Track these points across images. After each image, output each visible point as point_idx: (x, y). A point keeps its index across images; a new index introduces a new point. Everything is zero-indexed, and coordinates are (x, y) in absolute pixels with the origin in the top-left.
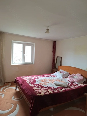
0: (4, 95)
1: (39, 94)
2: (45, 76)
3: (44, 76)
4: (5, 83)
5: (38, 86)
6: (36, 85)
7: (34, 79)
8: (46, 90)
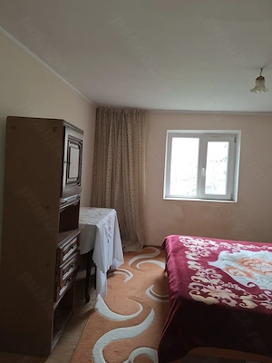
0: (132, 275)
1: (198, 297)
2: (266, 249)
3: (264, 247)
4: (145, 246)
5: (214, 272)
6: (208, 270)
7: (215, 249)
8: (234, 291)
